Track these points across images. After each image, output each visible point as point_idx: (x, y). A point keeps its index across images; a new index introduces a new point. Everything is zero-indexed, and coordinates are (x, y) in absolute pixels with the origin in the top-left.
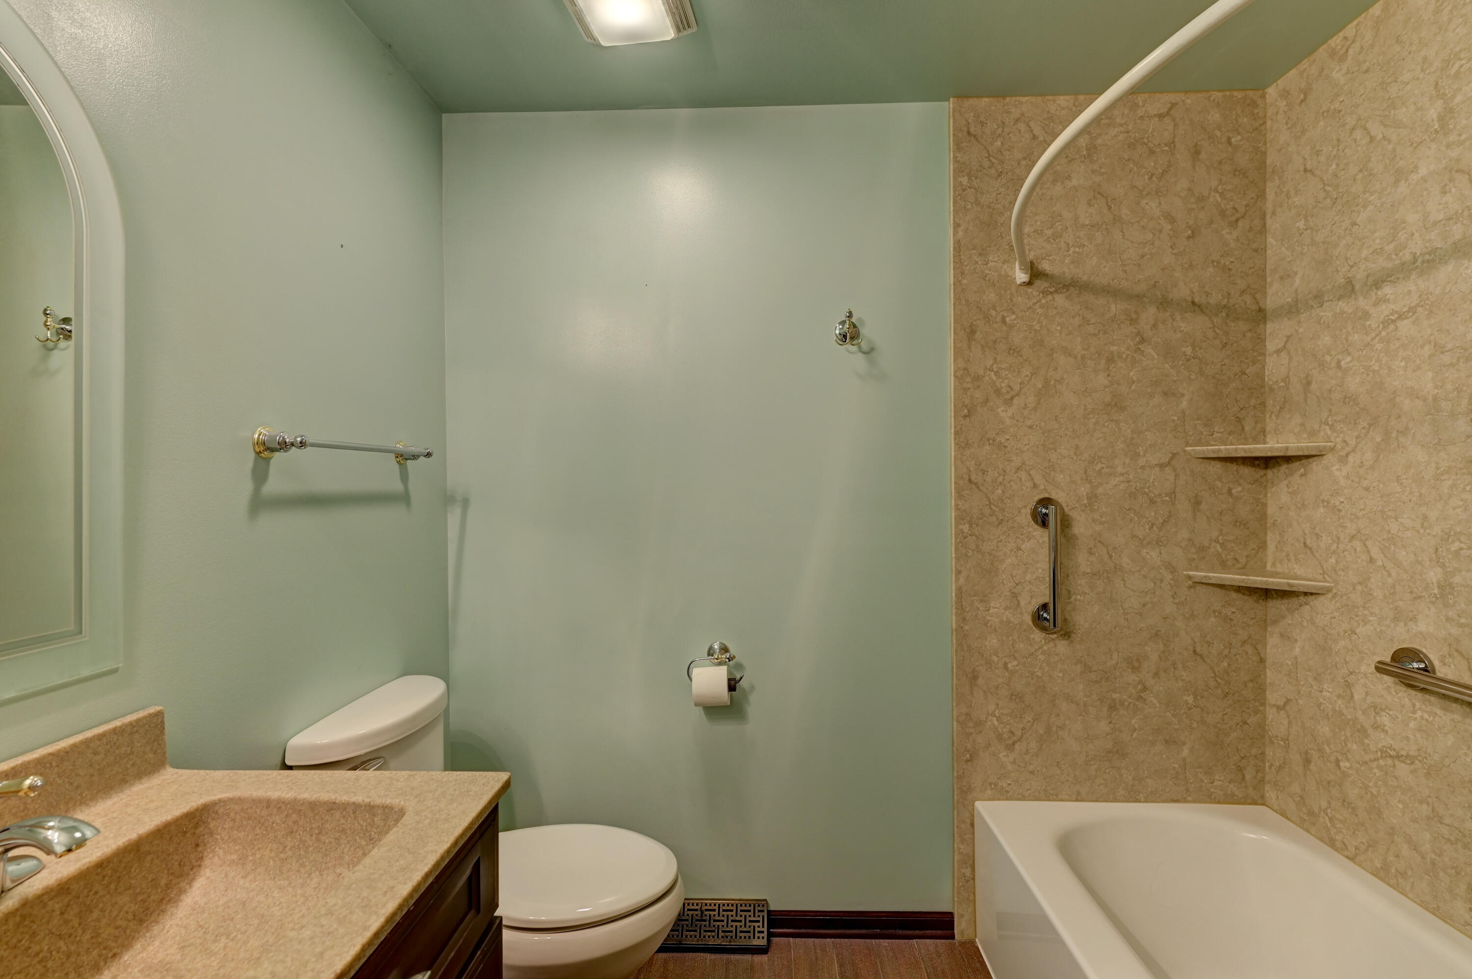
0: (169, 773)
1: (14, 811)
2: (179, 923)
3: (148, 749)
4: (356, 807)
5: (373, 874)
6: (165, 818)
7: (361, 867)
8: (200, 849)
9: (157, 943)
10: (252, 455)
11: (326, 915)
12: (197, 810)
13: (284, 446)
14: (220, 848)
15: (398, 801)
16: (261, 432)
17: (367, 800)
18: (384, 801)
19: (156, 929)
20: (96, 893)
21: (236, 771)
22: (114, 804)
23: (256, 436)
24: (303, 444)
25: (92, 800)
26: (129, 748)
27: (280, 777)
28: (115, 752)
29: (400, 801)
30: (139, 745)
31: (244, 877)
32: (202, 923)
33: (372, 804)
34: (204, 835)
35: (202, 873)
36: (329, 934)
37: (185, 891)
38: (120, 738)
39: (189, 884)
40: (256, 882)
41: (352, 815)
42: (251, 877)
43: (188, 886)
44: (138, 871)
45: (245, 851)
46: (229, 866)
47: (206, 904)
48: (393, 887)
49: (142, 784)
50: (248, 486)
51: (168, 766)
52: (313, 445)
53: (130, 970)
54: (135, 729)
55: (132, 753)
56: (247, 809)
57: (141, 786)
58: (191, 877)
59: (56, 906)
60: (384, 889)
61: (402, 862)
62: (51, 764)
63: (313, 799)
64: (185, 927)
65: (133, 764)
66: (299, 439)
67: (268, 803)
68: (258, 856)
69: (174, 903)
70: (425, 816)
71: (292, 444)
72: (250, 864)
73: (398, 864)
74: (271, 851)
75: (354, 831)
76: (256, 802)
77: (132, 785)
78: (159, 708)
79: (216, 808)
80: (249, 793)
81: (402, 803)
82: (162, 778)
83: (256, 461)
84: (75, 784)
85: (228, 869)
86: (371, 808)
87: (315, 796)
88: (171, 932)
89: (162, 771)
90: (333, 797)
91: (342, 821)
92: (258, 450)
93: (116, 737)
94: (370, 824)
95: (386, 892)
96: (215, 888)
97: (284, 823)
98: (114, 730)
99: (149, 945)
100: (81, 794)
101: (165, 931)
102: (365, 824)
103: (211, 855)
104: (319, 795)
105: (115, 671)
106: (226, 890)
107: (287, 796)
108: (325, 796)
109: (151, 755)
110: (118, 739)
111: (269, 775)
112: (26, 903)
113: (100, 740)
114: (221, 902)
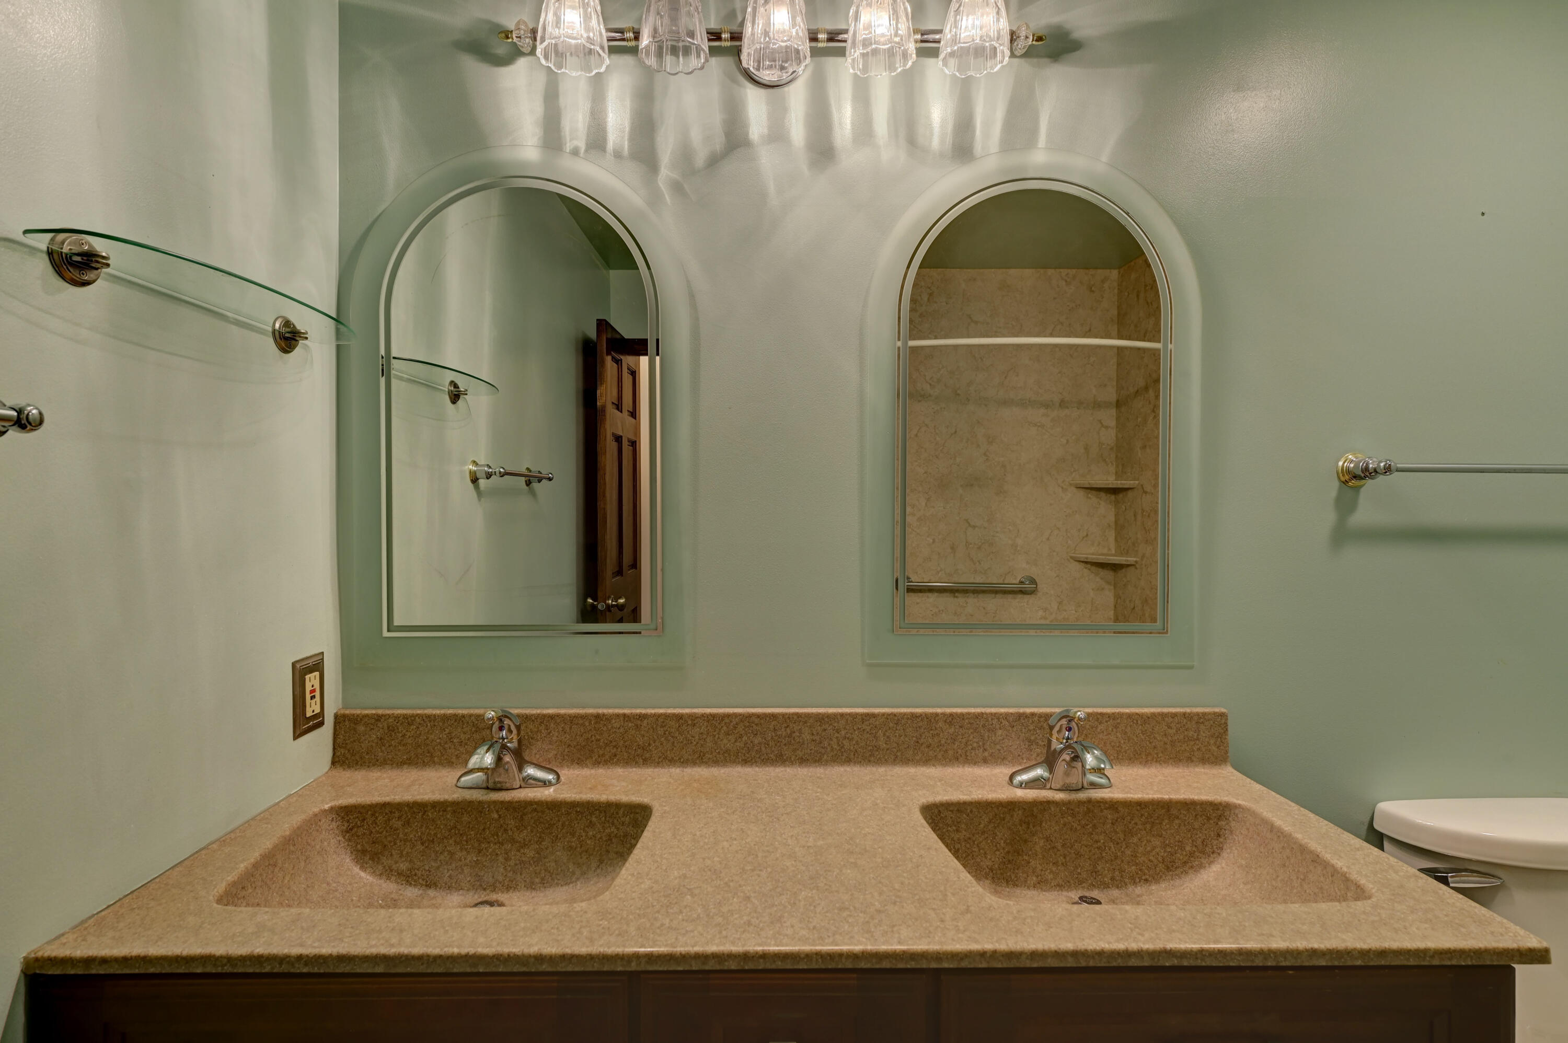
0: (1228, 771)
1: (1113, 744)
2: (1193, 888)
3: (1212, 742)
4: (1335, 872)
5: (1272, 917)
6: (1193, 796)
7: (1269, 907)
8: (1221, 840)
9: (1174, 892)
10: (1336, 484)
11: (1205, 914)
12: (1220, 804)
13: (1367, 473)
14: (1236, 849)
15: (1371, 886)
16: (1349, 460)
17: (1345, 869)
18: (1358, 879)
19: (1177, 882)
20: (1136, 824)
21: (1270, 791)
22: (1177, 772)
23: (1341, 463)
24: (1388, 470)
25: (1165, 762)
26: (1196, 734)
27: (1297, 812)
28: (1184, 732)
29: (1373, 888)
30: (1204, 735)
31: (1245, 884)
32: (1204, 898)
33: (1347, 875)
34: (1225, 830)
35: (1220, 861)
36: (1192, 925)
37: (1205, 867)
38: (1189, 722)
39: (1209, 864)
40: (1250, 892)
41: (1330, 878)
42: (1249, 886)
43: (1207, 865)
44: (1168, 826)
45: (1251, 862)
46: (1238, 867)
47: (1214, 886)
48: (1272, 936)
49: (1204, 768)
50: (1330, 517)
51: (1229, 764)
52: (1399, 470)
53: (1151, 897)
54: (1202, 720)
55: (1198, 739)
56: (1258, 825)
57: (1203, 770)
58: (1211, 859)
59: (1110, 815)
60: (1264, 932)
61: (1305, 927)
62: (1137, 721)
63: (1303, 842)
64: (1194, 894)
65: (1199, 749)
66: (1382, 464)
67: (1272, 828)
68: (1259, 872)
69: (1195, 871)
70: (1379, 914)
71: (1375, 471)
72: (1252, 876)
73: (1300, 926)
74: (1268, 873)
75: (1330, 895)
76: (1265, 822)
77: (1196, 766)
78: (1223, 710)
79: (1237, 811)
80: (1261, 810)
81: (1374, 891)
82: (1220, 771)
83: (1340, 490)
84: (1154, 744)
85: (1237, 869)
86: (1346, 879)
87: (1306, 841)
88: (1185, 890)
89: (1222, 766)
90: (1319, 850)
91: (1322, 879)
92: (1343, 479)
93: (1185, 721)
94: (1343, 897)
95: (1263, 935)
96: (1224, 878)
97: (1281, 853)
98: (1184, 714)
99: (1169, 890)
100: (1157, 754)
101: (1182, 888)
102: (1339, 893)
103: (1228, 851)
104: (1309, 841)
105: (1191, 667)
106: (1230, 886)
107: (1286, 829)
108: (1314, 845)
109: (1214, 748)
110: (1187, 723)
111: (1290, 806)
112: (1090, 801)
113: (1173, 718)
114: (1223, 892)
